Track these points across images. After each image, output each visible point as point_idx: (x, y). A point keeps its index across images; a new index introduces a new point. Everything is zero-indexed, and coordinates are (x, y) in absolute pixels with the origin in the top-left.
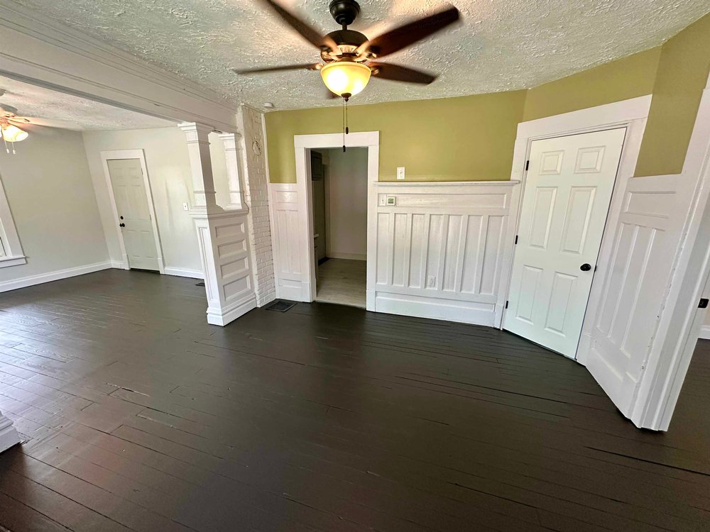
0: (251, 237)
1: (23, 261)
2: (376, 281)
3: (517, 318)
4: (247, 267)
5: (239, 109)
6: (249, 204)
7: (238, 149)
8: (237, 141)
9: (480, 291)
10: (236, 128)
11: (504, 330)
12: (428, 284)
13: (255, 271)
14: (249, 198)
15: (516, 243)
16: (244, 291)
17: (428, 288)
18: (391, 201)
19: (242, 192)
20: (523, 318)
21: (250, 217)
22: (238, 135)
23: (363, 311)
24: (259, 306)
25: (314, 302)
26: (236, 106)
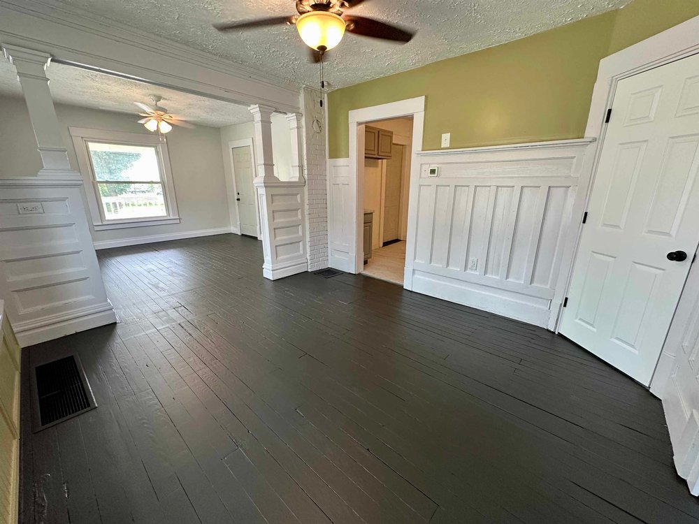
0: (307, 207)
1: (178, 221)
2: (415, 258)
3: (577, 321)
4: (300, 233)
5: (302, 92)
6: (306, 176)
7: (299, 128)
8: (298, 120)
9: (532, 282)
10: (299, 108)
11: (560, 335)
12: (469, 266)
13: (308, 239)
14: (306, 172)
15: (584, 222)
16: (296, 254)
17: (468, 271)
18: (433, 171)
19: (301, 167)
20: (584, 321)
21: (306, 189)
22: (299, 115)
23: (400, 288)
24: (309, 270)
25: (359, 274)
26: (299, 89)
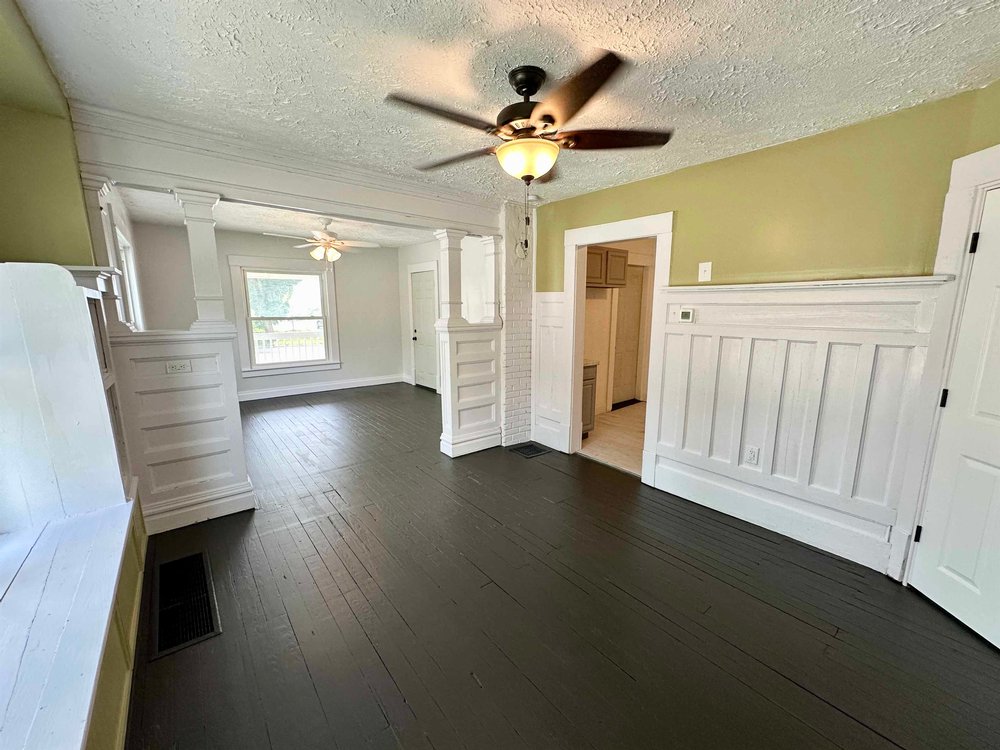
0: (503, 357)
1: (339, 366)
2: (659, 439)
4: (493, 393)
5: (503, 208)
6: (504, 317)
7: (496, 254)
8: (496, 244)
9: (854, 493)
10: (498, 229)
11: (911, 589)
12: (746, 458)
13: (503, 400)
14: (504, 311)
15: (943, 404)
16: (486, 422)
17: (744, 466)
18: (685, 315)
19: (498, 304)
20: (954, 571)
21: (503, 332)
22: (497, 237)
23: (636, 481)
24: (504, 445)
25: (575, 455)
26: (499, 206)
